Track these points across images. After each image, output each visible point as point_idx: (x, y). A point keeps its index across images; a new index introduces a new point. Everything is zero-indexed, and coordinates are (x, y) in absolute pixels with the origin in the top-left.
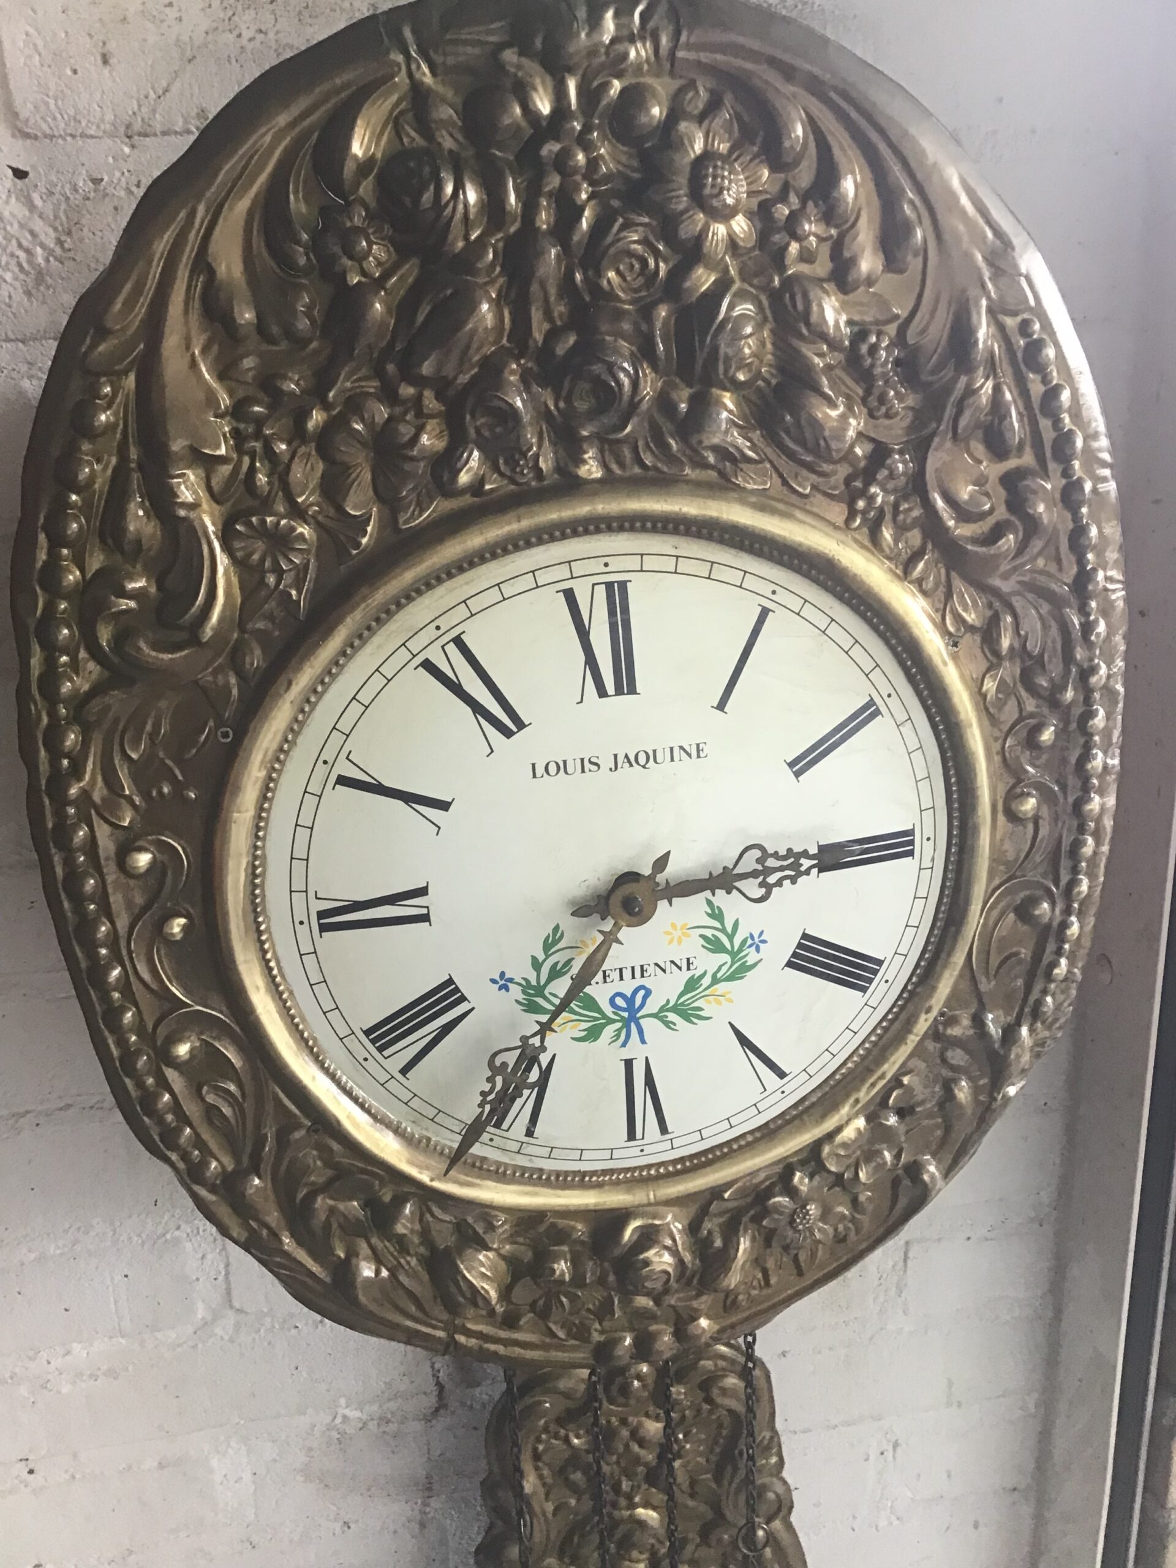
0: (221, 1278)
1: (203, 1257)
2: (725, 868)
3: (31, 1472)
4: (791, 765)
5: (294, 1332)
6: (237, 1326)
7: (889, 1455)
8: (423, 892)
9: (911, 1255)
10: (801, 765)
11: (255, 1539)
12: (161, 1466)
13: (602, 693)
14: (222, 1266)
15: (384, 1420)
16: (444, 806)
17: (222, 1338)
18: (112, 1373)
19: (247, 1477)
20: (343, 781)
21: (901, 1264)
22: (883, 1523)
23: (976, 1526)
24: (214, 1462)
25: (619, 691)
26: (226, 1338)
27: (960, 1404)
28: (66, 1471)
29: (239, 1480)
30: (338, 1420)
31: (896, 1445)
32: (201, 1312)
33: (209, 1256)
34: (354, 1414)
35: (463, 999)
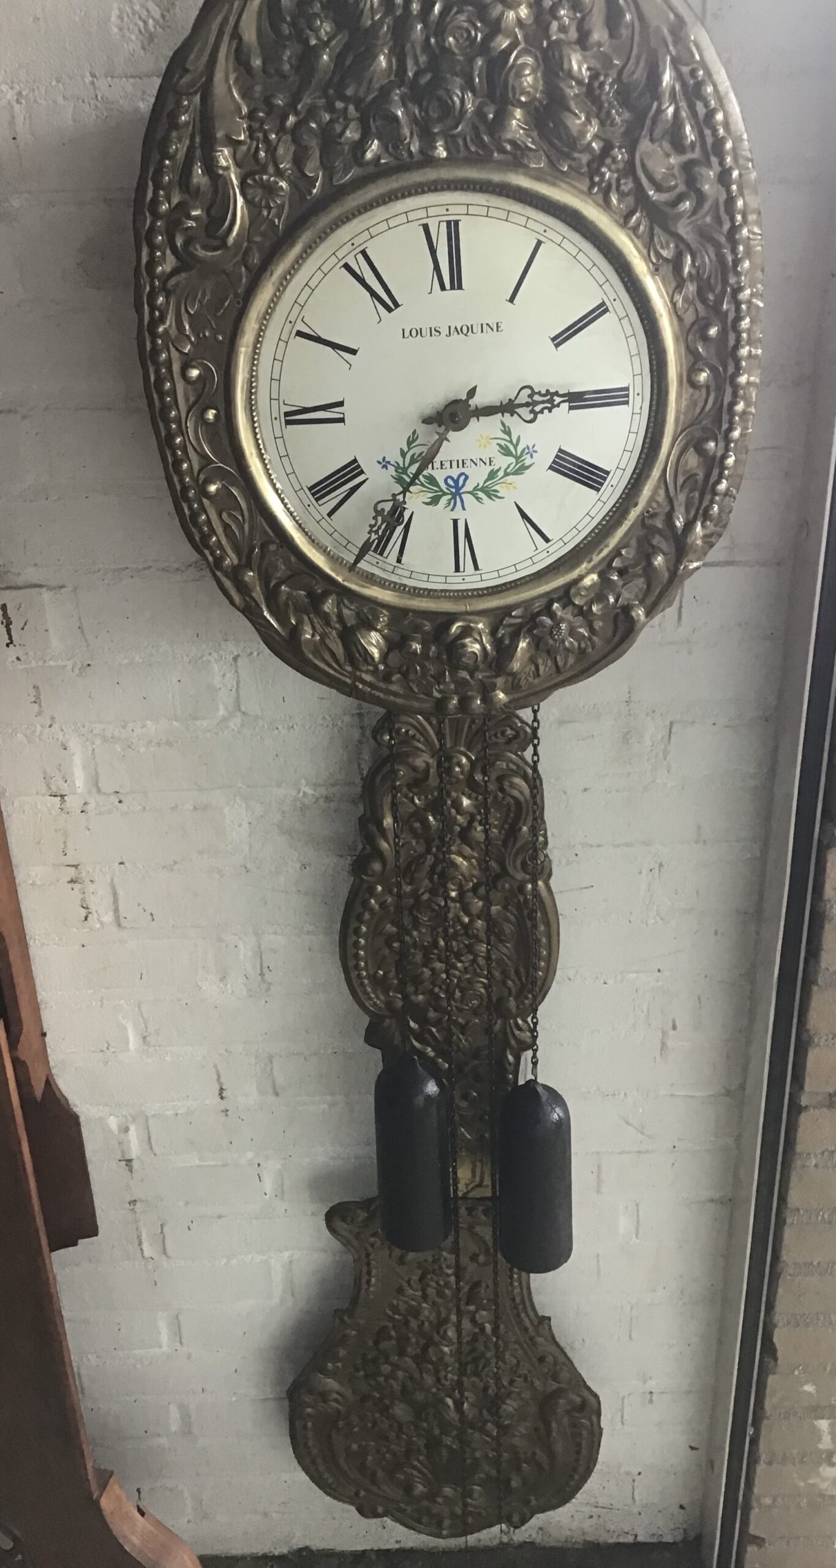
0: (234, 690)
1: (224, 675)
2: (510, 400)
3: (120, 802)
4: (553, 339)
5: (276, 732)
6: (242, 725)
7: (657, 870)
8: (341, 404)
9: (673, 730)
10: (559, 340)
11: (249, 866)
12: (195, 808)
13: (443, 287)
14: (235, 683)
15: (327, 799)
16: (354, 352)
17: (233, 730)
18: (169, 743)
19: (245, 825)
20: (300, 334)
21: (667, 737)
22: (651, 921)
23: (716, 933)
24: (226, 810)
25: (452, 288)
26: (236, 730)
27: (705, 842)
28: (140, 805)
29: (240, 825)
30: (301, 794)
31: (661, 865)
32: (222, 712)
33: (228, 675)
34: (310, 792)
35: (362, 472)
